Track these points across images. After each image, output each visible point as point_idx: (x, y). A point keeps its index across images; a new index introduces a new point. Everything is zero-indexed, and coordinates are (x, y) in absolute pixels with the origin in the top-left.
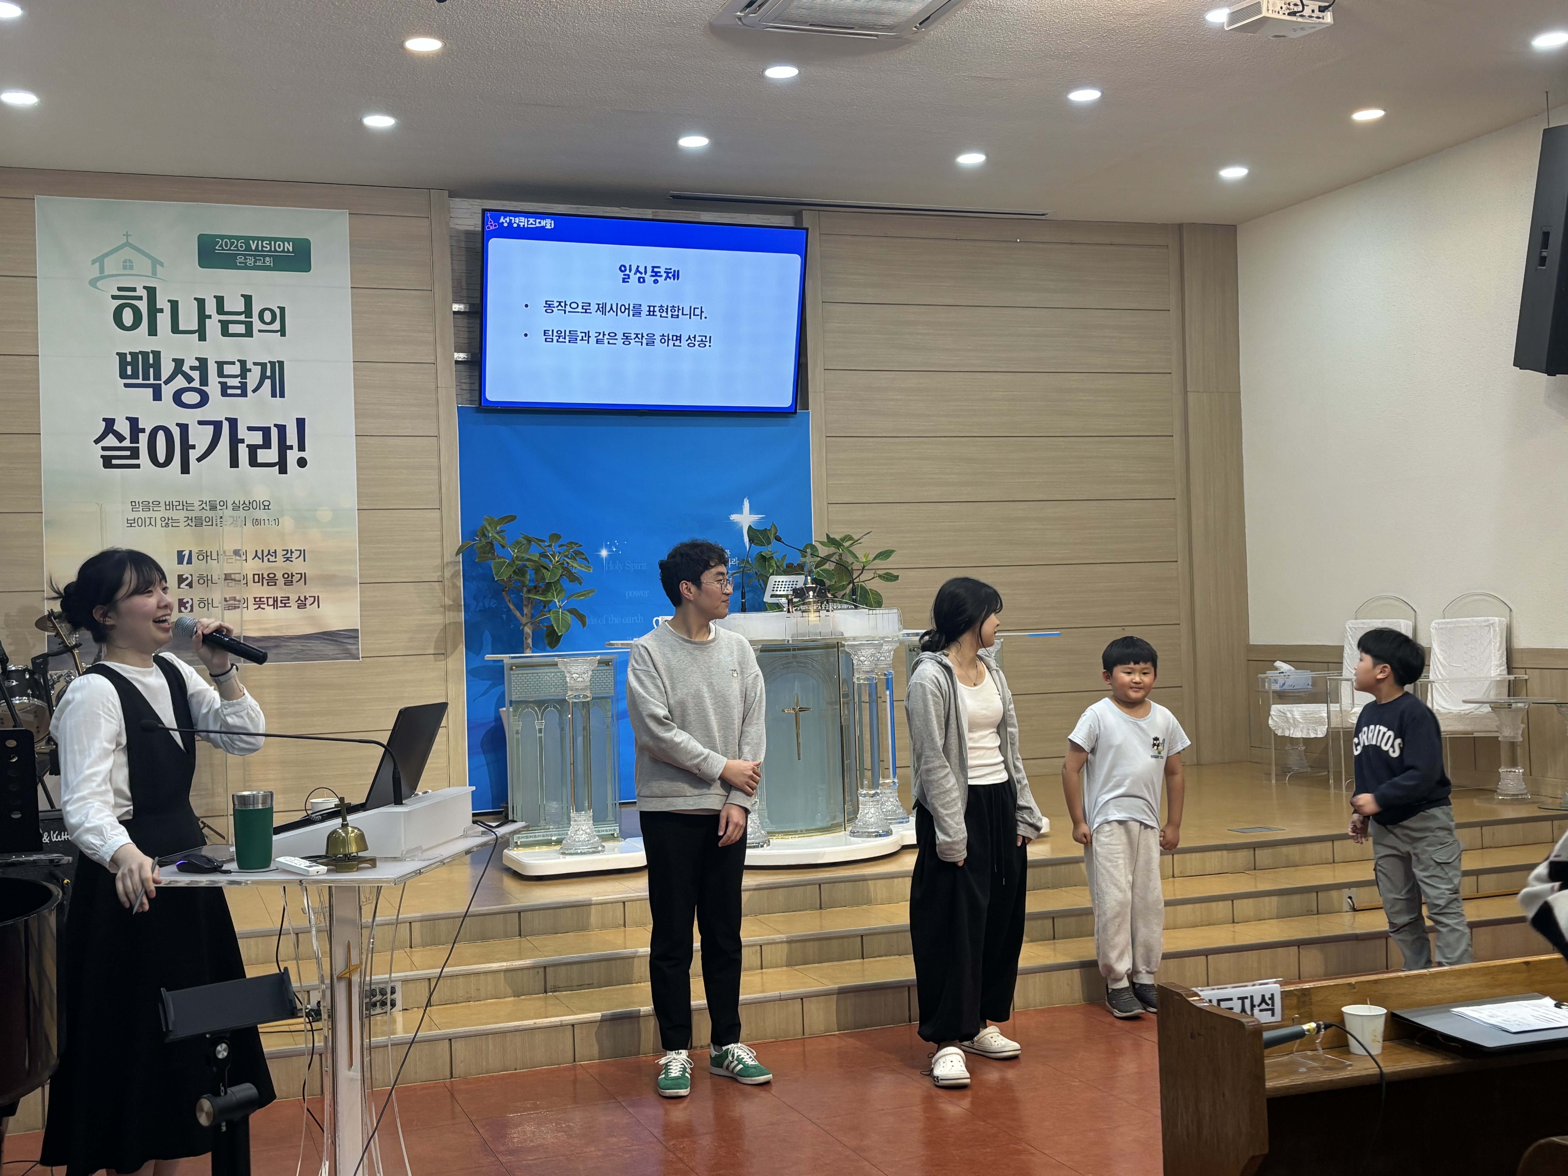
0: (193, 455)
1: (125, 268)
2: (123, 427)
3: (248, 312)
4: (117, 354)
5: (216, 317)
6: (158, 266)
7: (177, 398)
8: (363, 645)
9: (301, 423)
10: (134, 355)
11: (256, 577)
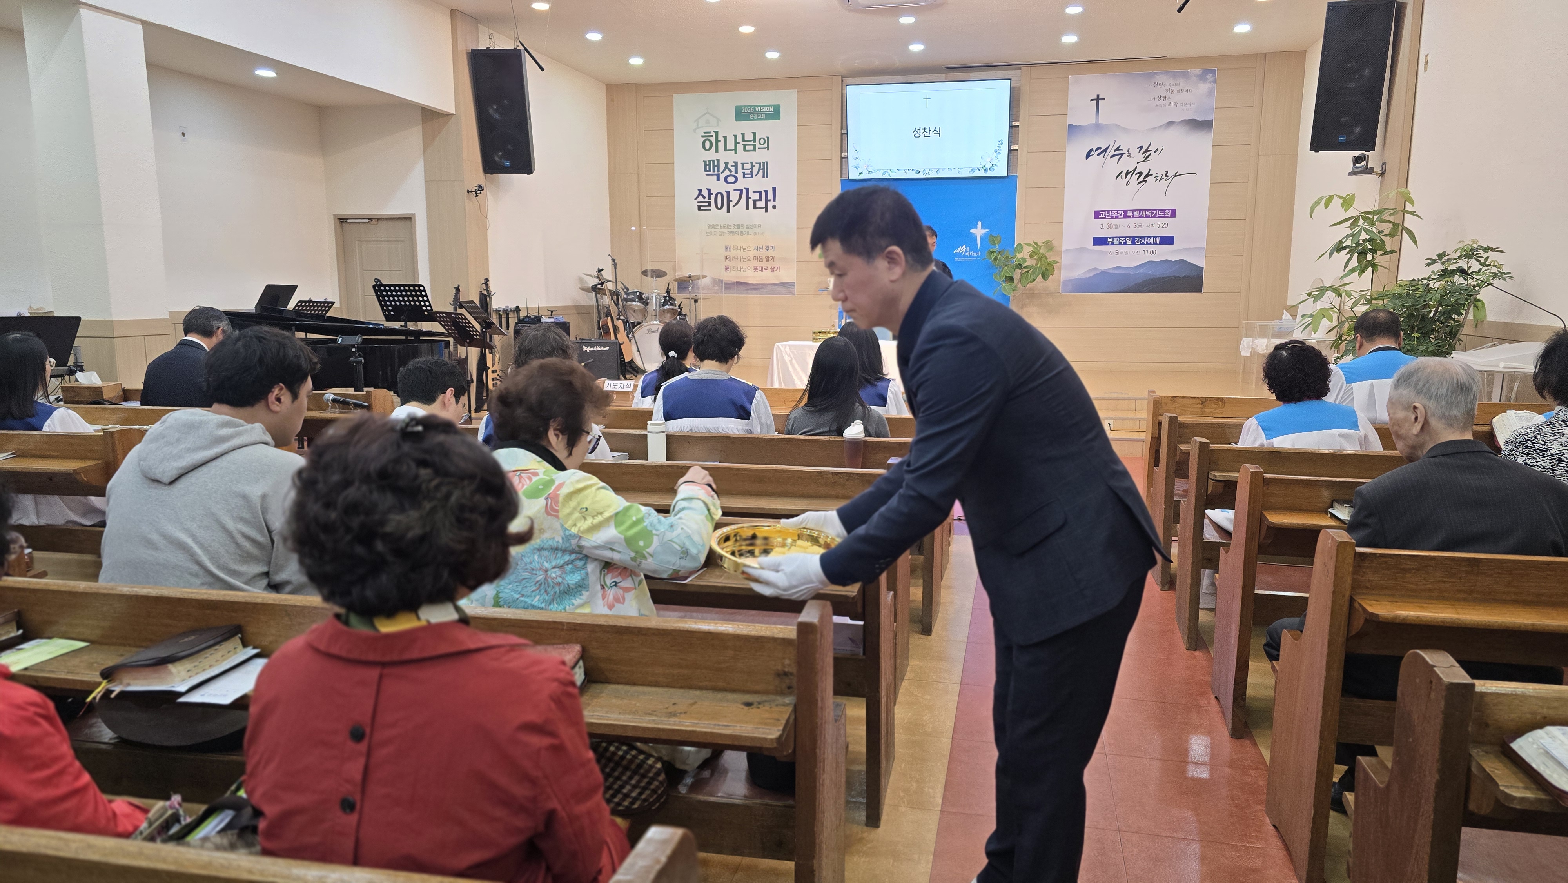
0: (732, 204)
1: (706, 124)
2: (705, 193)
3: (754, 140)
4: (703, 161)
5: (742, 143)
6: (720, 122)
7: (726, 179)
8: (797, 289)
9: (774, 189)
10: (710, 161)
11: (755, 258)
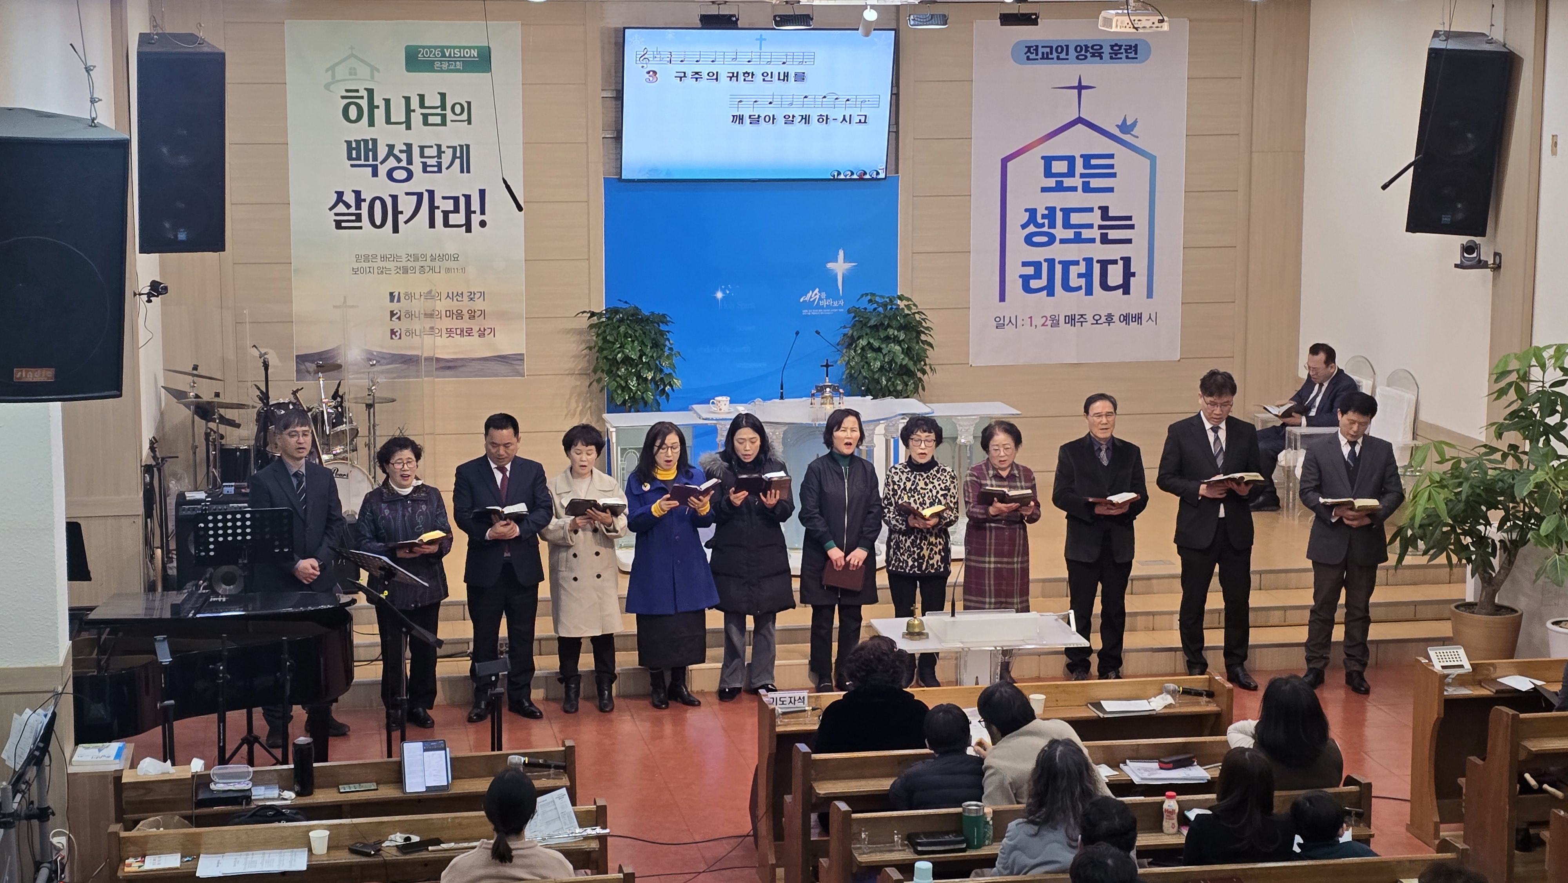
0: (402, 218)
1: (350, 74)
2: (350, 198)
3: (443, 106)
4: (346, 141)
5: (419, 111)
6: (376, 73)
7: (390, 175)
8: (527, 366)
9: (482, 193)
10: (358, 142)
11: (448, 312)
